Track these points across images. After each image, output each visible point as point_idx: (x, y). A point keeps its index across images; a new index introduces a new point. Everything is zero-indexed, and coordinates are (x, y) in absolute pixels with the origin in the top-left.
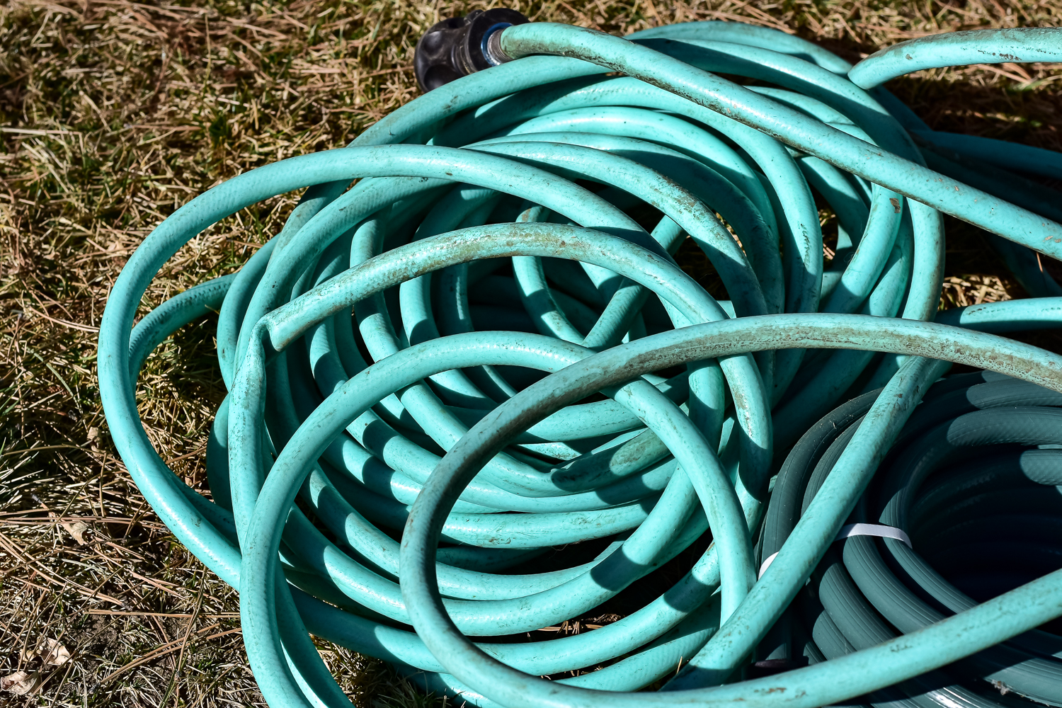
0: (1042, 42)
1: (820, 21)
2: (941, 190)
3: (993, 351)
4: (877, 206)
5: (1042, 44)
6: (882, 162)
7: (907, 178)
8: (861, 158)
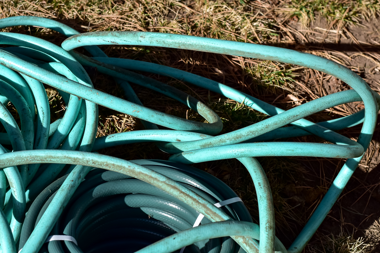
0: (126, 37)
1: (68, 11)
2: (91, 95)
3: (107, 162)
4: (71, 98)
5: (126, 38)
6: (68, 84)
7: (78, 90)
8: (60, 83)
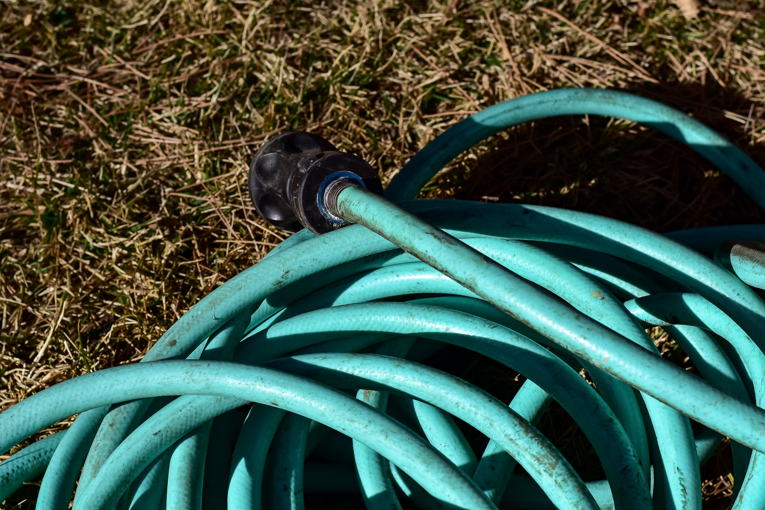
1: (682, 59)
8: (754, 433)
